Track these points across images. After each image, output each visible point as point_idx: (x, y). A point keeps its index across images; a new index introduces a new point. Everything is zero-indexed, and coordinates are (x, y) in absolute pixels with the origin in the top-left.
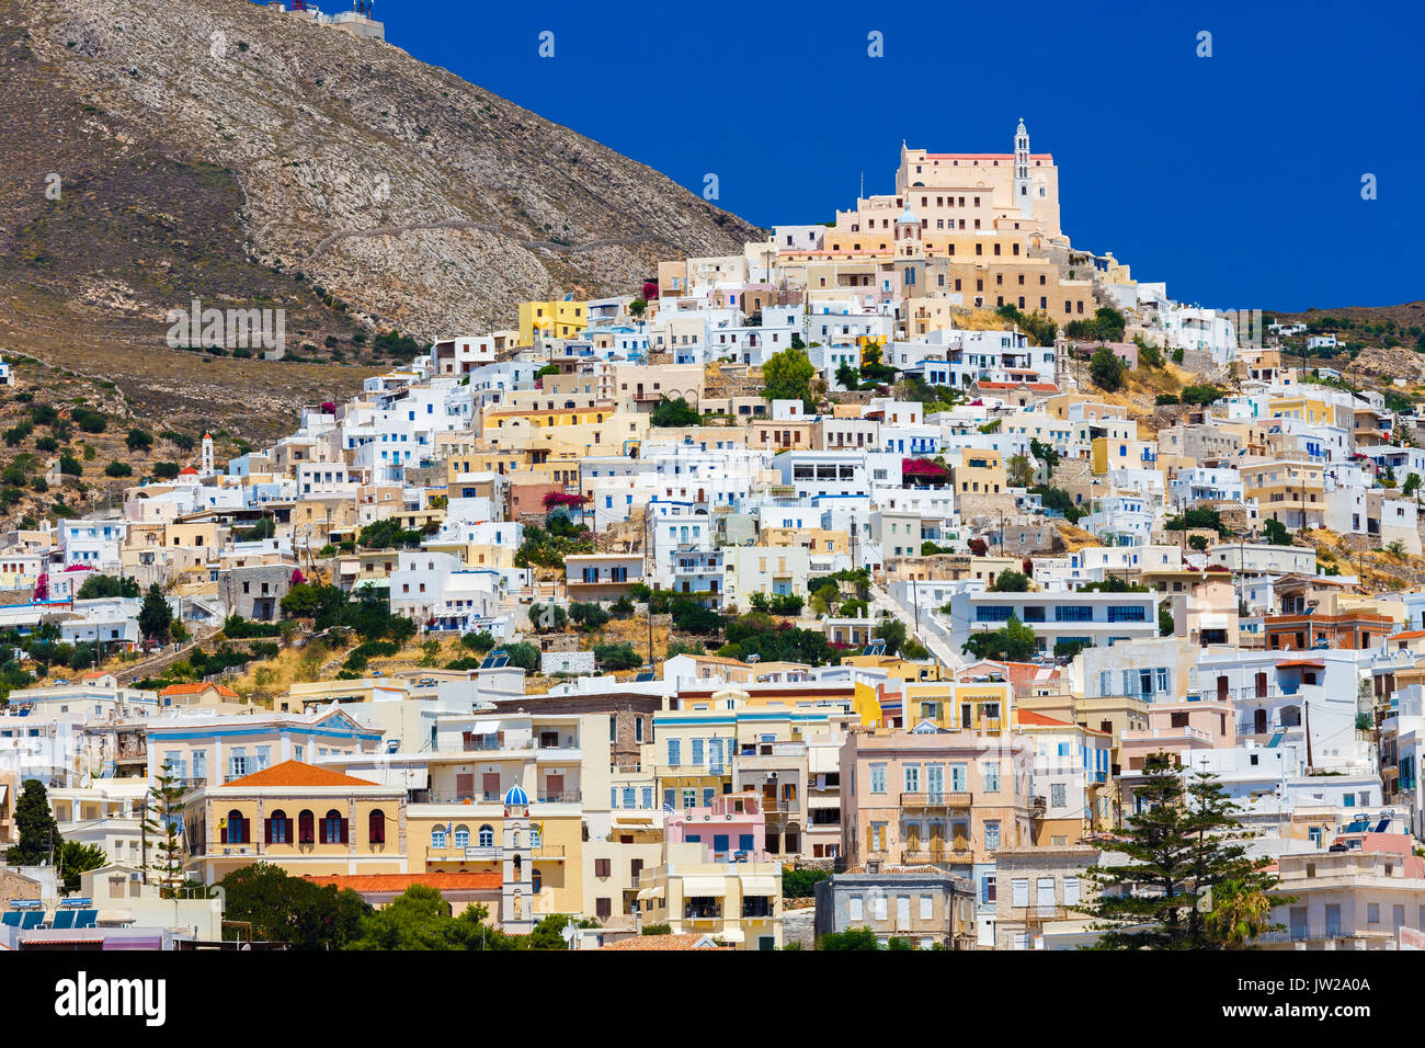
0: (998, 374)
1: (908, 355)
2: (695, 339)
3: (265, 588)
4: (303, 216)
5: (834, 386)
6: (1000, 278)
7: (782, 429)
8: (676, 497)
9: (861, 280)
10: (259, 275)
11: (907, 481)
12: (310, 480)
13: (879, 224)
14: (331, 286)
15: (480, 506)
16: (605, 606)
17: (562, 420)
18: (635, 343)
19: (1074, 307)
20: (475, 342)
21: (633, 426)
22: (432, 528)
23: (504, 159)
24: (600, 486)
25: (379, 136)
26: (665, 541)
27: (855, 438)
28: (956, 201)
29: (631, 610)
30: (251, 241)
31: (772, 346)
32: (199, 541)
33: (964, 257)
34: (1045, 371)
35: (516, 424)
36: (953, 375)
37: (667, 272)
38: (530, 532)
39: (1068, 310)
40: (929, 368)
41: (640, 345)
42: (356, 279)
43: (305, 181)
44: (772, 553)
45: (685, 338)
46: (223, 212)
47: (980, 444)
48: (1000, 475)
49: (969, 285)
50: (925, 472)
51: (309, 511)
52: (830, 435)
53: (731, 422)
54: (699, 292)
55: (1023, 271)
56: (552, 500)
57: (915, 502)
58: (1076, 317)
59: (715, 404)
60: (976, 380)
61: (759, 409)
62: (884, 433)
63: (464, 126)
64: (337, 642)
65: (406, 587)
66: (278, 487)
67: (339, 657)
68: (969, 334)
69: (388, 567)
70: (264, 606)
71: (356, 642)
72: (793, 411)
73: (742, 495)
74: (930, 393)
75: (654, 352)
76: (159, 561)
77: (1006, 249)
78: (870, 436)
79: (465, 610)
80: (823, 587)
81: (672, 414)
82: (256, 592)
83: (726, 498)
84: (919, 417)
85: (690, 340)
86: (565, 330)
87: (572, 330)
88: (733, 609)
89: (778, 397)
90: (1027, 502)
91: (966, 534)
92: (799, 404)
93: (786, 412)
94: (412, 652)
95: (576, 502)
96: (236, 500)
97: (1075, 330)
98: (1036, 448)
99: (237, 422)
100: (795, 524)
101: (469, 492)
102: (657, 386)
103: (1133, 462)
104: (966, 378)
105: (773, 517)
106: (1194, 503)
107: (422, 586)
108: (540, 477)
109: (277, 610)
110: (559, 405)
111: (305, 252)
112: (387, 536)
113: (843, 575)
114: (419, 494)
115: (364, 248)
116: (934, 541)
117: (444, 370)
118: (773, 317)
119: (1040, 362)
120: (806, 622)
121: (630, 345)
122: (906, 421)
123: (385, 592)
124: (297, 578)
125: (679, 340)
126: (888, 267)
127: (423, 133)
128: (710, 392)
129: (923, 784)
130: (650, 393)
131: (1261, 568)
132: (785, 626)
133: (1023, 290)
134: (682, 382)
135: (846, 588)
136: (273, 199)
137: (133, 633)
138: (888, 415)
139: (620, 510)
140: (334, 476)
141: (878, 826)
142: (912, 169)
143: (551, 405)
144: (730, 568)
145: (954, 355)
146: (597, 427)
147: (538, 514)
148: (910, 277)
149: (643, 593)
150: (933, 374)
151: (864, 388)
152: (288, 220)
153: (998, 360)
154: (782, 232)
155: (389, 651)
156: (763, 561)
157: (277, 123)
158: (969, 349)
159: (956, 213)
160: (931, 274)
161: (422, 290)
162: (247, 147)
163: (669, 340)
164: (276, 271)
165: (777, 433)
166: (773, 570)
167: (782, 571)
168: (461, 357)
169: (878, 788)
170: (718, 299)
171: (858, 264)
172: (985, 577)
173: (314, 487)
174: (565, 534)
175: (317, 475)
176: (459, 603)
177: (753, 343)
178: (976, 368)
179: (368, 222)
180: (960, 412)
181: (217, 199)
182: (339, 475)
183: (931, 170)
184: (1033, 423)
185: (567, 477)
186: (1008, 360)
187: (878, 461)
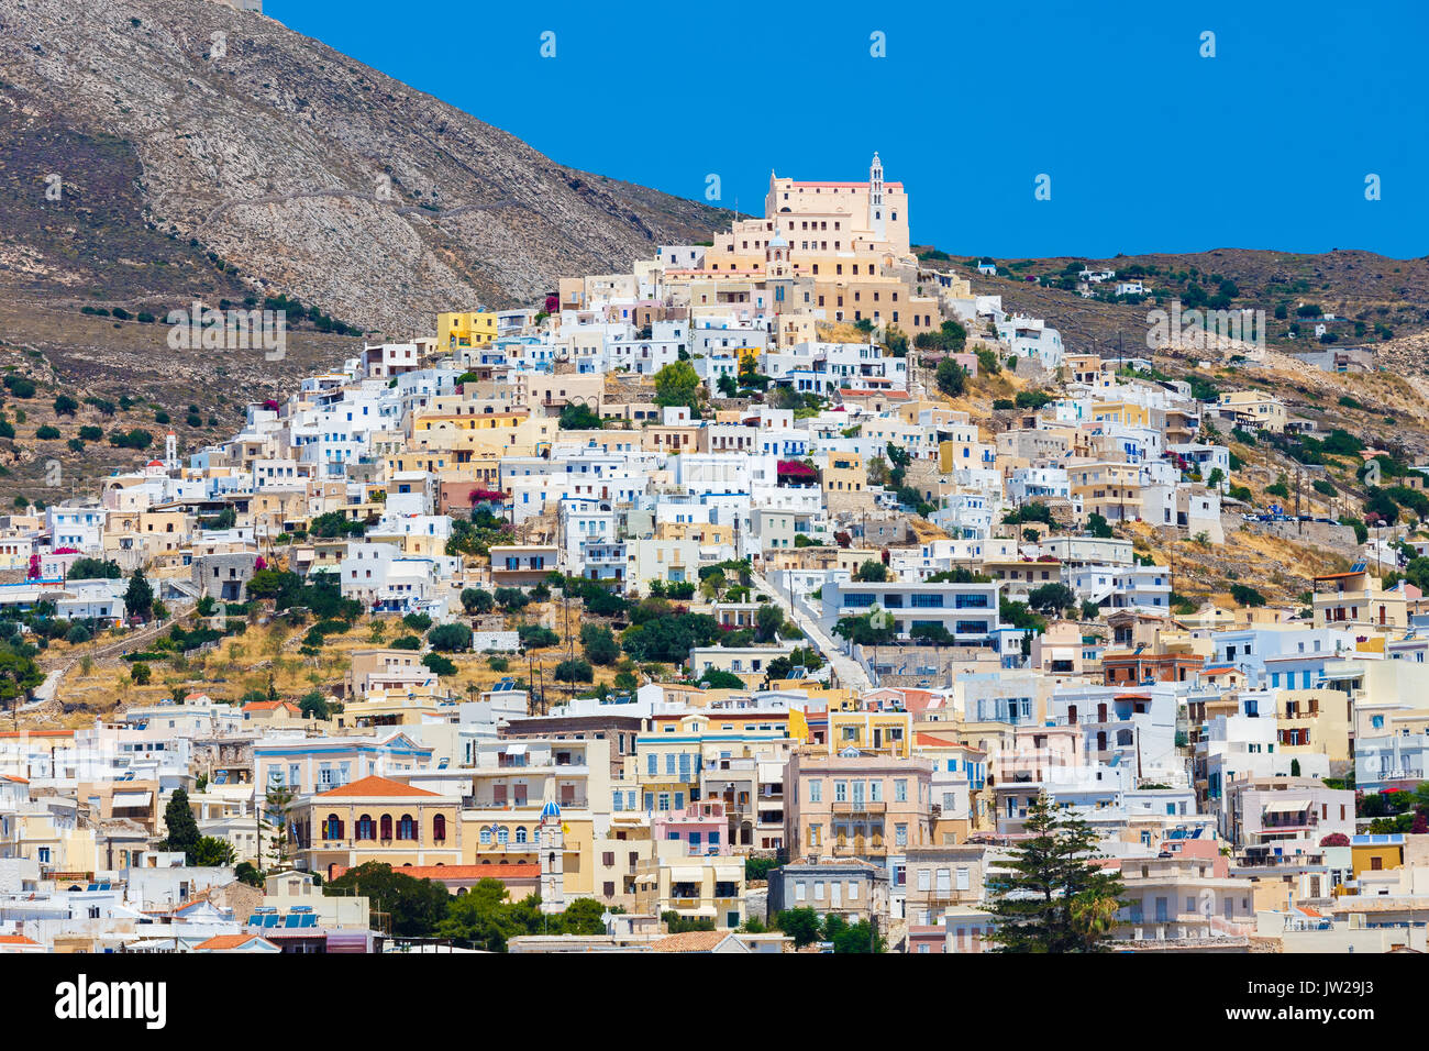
0: (858, 382)
1: (779, 365)
2: (594, 351)
3: (233, 572)
4: (195, 185)
5: (715, 393)
6: (857, 295)
7: (672, 433)
8: (584, 494)
9: (737, 298)
10: (156, 241)
11: (781, 481)
12: (265, 474)
13: (751, 245)
14: (223, 252)
15: (414, 501)
16: (525, 590)
17: (483, 423)
18: (542, 354)
19: (922, 320)
20: (400, 349)
21: (544, 430)
22: (373, 520)
23: (376, 128)
24: (518, 483)
25: (262, 107)
26: (575, 534)
27: (736, 442)
28: (819, 225)
29: (548, 594)
30: (148, 209)
31: (662, 356)
32: (170, 528)
33: (827, 276)
34: (897, 378)
35: (443, 427)
36: (818, 383)
37: (568, 288)
38: (459, 525)
39: (917, 323)
40: (798, 377)
41: (547, 355)
42: (246, 245)
43: (197, 152)
44: (667, 545)
45: (586, 350)
46: (121, 182)
47: (844, 447)
48: (861, 475)
49: (831, 300)
50: (796, 473)
51: (265, 502)
52: (715, 439)
53: (627, 427)
54: (596, 306)
55: (877, 289)
56: (477, 496)
57: (788, 499)
58: (923, 329)
59: (613, 409)
60: (838, 388)
61: (652, 415)
62: (760, 436)
63: (339, 98)
64: (296, 621)
65: (354, 573)
66: (237, 480)
67: (297, 635)
68: (832, 346)
69: (339, 555)
70: (232, 589)
71: (312, 621)
72: (681, 416)
73: (640, 492)
74: (799, 401)
75: (558, 361)
76: (136, 546)
77: (863, 269)
78: (749, 439)
79: (405, 594)
80: (711, 574)
81: (577, 418)
82: (225, 576)
83: (626, 494)
84: (790, 422)
85: (590, 351)
86: (478, 338)
87: (484, 339)
88: (634, 594)
89: (669, 404)
90: (884, 498)
91: (833, 527)
92: (686, 411)
93: (675, 418)
94: (361, 630)
95: (497, 498)
96: (199, 492)
97: (923, 342)
98: (891, 449)
99: (152, 389)
100: (686, 519)
101: (405, 488)
102: (563, 393)
103: (975, 462)
104: (830, 386)
105: (668, 513)
106: (1029, 499)
107: (368, 572)
108: (465, 475)
109: (243, 591)
110: (479, 410)
111: (198, 220)
112: (334, 527)
113: (729, 564)
114: (361, 489)
115: (253, 216)
116: (805, 534)
117: (373, 372)
118: (661, 330)
119: (893, 371)
120: (697, 606)
121: (538, 356)
122: (780, 426)
123: (336, 577)
124: (260, 564)
125: (581, 351)
126: (761, 286)
127: (302, 104)
128: (609, 399)
129: (850, 796)
130: (557, 399)
131: (1085, 557)
132: (680, 610)
133: (878, 306)
134: (584, 389)
135: (730, 575)
136: (167, 169)
137: (119, 610)
138: (764, 421)
139: (535, 505)
140: (285, 471)
141: (815, 827)
142: (780, 196)
143: (472, 410)
144: (632, 558)
145: (819, 365)
146: (513, 430)
147: (465, 509)
148: (780, 295)
149: (558, 580)
150: (801, 382)
151: (743, 395)
152: (182, 190)
153: (857, 370)
154: (667, 251)
155: (343, 628)
156: (660, 552)
157: (169, 96)
158: (832, 359)
159: (819, 235)
160: (798, 292)
161: (306, 255)
162: (143, 120)
163: (572, 351)
164: (172, 238)
165: (668, 437)
166: (669, 561)
167: (676, 560)
168: (387, 361)
169: (815, 798)
170: (613, 314)
171: (734, 283)
172: (850, 567)
173: (268, 480)
174: (489, 526)
175: (270, 470)
176: (400, 588)
177: (645, 354)
178: (838, 377)
179: (254, 190)
180: (826, 418)
181: (117, 169)
182: (290, 470)
183: (796, 197)
184: (888, 427)
185: (488, 474)
186: (866, 369)
187: (756, 463)
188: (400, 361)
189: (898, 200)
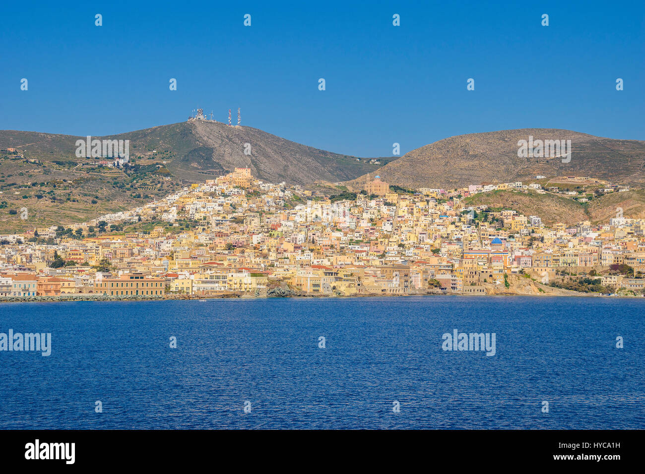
0: (235, 193)
1: (226, 192)
3: (152, 216)
4: (220, 155)
5: (217, 195)
10: (213, 162)
13: (230, 176)
14: (222, 164)
15: (175, 208)
17: (187, 199)
20: (186, 188)
21: (194, 199)
22: (170, 210)
24: (188, 206)
27: (216, 201)
30: (213, 158)
31: (213, 190)
36: (230, 194)
37: (208, 181)
38: (179, 211)
43: (222, 150)
44: (201, 214)
47: (228, 202)
48: (229, 205)
52: (214, 201)
53: (204, 199)
56: (182, 207)
57: (218, 208)
59: (203, 197)
60: (232, 194)
61: (208, 197)
62: (219, 200)
65: (164, 217)
66: (159, 204)
69: (163, 215)
72: (211, 198)
74: (227, 196)
76: (144, 213)
79: (169, 219)
80: (204, 217)
84: (224, 199)
89: (210, 196)
90: (231, 208)
91: (222, 212)
95: (185, 208)
96: (154, 206)
97: (248, 188)
100: (204, 211)
107: (166, 217)
108: (182, 205)
111: (219, 159)
112: (165, 211)
113: (207, 216)
115: (227, 159)
116: (219, 212)
118: (214, 187)
122: (222, 199)
125: (203, 189)
132: (199, 221)
134: (201, 194)
136: (217, 152)
139: (188, 209)
140: (164, 204)
144: (196, 215)
145: (232, 191)
146: (190, 199)
147: (180, 209)
150: (228, 194)
152: (218, 155)
154: (221, 177)
156: (199, 215)
157: (221, 142)
164: (215, 162)
165: (208, 200)
167: (201, 216)
170: (210, 185)
172: (222, 216)
173: (162, 205)
174: (182, 211)
177: (211, 190)
179: (229, 155)
180: (228, 198)
181: (210, 152)
183: (237, 170)
184: (235, 200)
185: (185, 205)
186: (238, 192)
187: (216, 204)
188: (186, 190)
189: (249, 170)
